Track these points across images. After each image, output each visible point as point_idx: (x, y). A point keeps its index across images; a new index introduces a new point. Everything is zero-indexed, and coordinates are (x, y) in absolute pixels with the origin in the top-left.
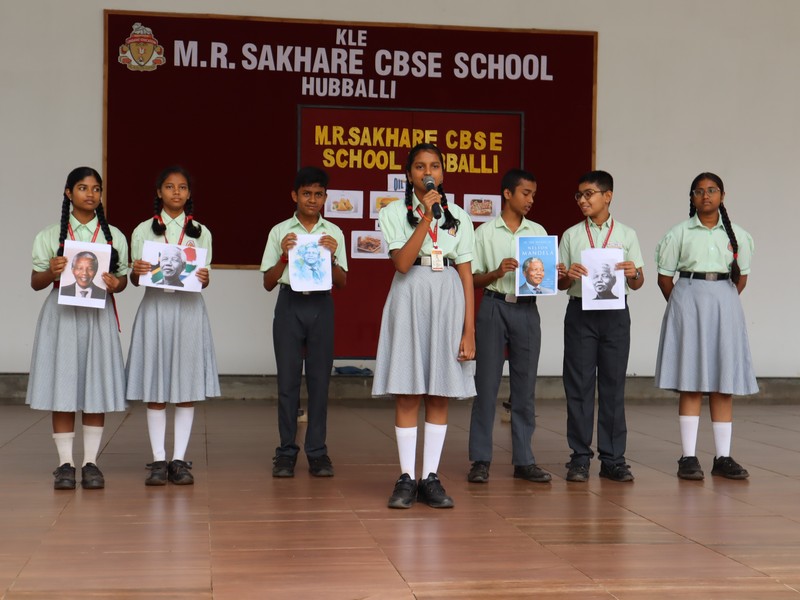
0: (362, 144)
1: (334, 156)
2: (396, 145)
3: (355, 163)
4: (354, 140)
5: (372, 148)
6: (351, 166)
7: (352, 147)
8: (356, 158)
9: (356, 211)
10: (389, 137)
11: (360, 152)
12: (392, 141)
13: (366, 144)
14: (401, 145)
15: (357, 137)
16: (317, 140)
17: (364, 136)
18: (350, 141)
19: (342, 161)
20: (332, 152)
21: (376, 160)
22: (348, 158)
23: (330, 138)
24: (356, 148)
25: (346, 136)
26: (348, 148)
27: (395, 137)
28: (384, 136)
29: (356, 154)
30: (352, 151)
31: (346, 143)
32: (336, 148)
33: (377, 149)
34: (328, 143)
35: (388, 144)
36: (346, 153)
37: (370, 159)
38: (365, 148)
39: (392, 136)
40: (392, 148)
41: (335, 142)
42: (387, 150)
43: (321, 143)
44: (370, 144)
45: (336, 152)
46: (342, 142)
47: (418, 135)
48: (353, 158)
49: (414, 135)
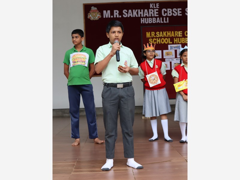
0: (160, 37)
1: (152, 40)
2: (170, 36)
3: (159, 42)
4: (158, 36)
5: (163, 37)
6: (157, 43)
7: (157, 38)
8: (159, 41)
9: (159, 56)
10: (168, 34)
11: (160, 39)
12: (169, 35)
13: (161, 36)
14: (172, 36)
15: (159, 35)
17: (160, 34)
18: (157, 36)
19: (155, 42)
20: (151, 39)
21: (165, 41)
22: (156, 41)
23: (151, 35)
24: (159, 38)
25: (155, 35)
26: (156, 38)
27: (170, 34)
28: (166, 34)
29: (159, 40)
30: (157, 39)
31: (155, 37)
32: (153, 38)
33: (165, 38)
34: (150, 37)
35: (168, 36)
36: (155, 39)
37: (163, 41)
38: (161, 38)
39: (169, 34)
40: (169, 37)
41: (152, 37)
42: (168, 38)
43: (148, 37)
44: (162, 36)
45: (153, 39)
46: (154, 36)
47: (176, 33)
48: (158, 41)
49: (175, 33)
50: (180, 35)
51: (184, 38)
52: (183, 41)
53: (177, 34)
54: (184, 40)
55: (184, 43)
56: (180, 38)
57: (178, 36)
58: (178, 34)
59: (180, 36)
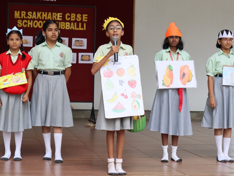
0: (33, 18)
1: (22, 23)
2: (46, 18)
3: (30, 25)
4: (30, 17)
5: (37, 20)
6: (28, 26)
7: (29, 19)
8: (30, 24)
9: (30, 44)
10: (43, 15)
11: (32, 21)
12: (45, 17)
13: (34, 18)
14: (48, 19)
15: (31, 16)
16: (15, 16)
17: (33, 15)
18: (28, 17)
19: (25, 24)
20: (21, 21)
21: (38, 24)
22: (27, 24)
23: (20, 16)
24: (30, 20)
25: (27, 15)
26: (27, 19)
27: (46, 15)
28: (41, 15)
29: (30, 22)
30: (29, 21)
31: (26, 18)
32: (23, 19)
33: (39, 20)
34: (19, 18)
35: (43, 18)
36: (26, 22)
37: (36, 24)
38: (34, 20)
39: (44, 15)
40: (44, 20)
41: (22, 17)
42: (43, 20)
43: (17, 18)
44: (36, 18)
45: (22, 21)
46: (25, 17)
47: (55, 15)
48: (29, 23)
49: (53, 15)
50: (60, 18)
51: (64, 23)
52: (63, 27)
53: (55, 17)
54: (64, 25)
55: (64, 28)
56: (60, 23)
57: (56, 19)
58: (57, 17)
59: (58, 19)
